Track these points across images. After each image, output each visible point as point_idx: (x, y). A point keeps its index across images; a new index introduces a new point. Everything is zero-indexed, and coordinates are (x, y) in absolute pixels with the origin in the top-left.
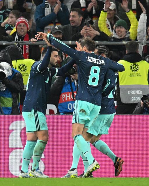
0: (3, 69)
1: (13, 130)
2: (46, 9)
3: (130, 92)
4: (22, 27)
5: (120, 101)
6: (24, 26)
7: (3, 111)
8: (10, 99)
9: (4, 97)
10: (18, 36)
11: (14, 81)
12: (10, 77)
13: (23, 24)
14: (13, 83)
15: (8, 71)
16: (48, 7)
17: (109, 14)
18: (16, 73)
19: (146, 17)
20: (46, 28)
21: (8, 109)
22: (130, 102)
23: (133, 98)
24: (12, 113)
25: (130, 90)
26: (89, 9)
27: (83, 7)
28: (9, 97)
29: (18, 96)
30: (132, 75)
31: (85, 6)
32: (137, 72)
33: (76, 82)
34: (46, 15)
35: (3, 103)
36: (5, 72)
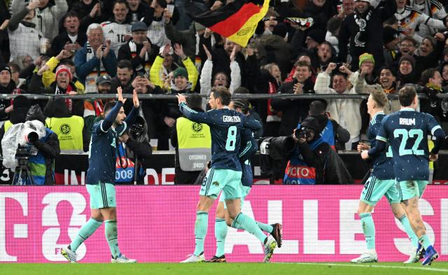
0: (35, 129)
1: (46, 205)
2: (88, 54)
3: (192, 157)
4: (64, 77)
5: (179, 168)
6: (66, 75)
7: (35, 181)
8: (43, 166)
9: (36, 164)
10: (59, 88)
11: (48, 143)
12: (43, 138)
13: (64, 73)
14: (46, 146)
15: (41, 131)
16: (91, 52)
17: (166, 60)
18: (51, 134)
19: (212, 65)
20: (87, 78)
21: (40, 178)
22: (192, 170)
23: (195, 164)
24: (46, 184)
25: (192, 154)
26: (141, 55)
27: (134, 53)
28: (42, 163)
29: (53, 162)
30: (194, 136)
31: (135, 50)
32: (200, 133)
33: (124, 145)
34: (88, 60)
35: (35, 171)
36: (38, 132)
